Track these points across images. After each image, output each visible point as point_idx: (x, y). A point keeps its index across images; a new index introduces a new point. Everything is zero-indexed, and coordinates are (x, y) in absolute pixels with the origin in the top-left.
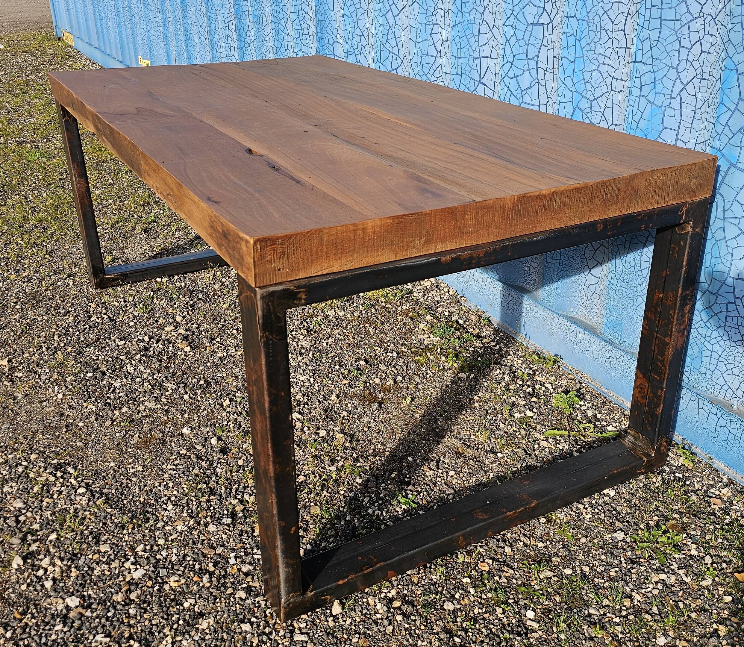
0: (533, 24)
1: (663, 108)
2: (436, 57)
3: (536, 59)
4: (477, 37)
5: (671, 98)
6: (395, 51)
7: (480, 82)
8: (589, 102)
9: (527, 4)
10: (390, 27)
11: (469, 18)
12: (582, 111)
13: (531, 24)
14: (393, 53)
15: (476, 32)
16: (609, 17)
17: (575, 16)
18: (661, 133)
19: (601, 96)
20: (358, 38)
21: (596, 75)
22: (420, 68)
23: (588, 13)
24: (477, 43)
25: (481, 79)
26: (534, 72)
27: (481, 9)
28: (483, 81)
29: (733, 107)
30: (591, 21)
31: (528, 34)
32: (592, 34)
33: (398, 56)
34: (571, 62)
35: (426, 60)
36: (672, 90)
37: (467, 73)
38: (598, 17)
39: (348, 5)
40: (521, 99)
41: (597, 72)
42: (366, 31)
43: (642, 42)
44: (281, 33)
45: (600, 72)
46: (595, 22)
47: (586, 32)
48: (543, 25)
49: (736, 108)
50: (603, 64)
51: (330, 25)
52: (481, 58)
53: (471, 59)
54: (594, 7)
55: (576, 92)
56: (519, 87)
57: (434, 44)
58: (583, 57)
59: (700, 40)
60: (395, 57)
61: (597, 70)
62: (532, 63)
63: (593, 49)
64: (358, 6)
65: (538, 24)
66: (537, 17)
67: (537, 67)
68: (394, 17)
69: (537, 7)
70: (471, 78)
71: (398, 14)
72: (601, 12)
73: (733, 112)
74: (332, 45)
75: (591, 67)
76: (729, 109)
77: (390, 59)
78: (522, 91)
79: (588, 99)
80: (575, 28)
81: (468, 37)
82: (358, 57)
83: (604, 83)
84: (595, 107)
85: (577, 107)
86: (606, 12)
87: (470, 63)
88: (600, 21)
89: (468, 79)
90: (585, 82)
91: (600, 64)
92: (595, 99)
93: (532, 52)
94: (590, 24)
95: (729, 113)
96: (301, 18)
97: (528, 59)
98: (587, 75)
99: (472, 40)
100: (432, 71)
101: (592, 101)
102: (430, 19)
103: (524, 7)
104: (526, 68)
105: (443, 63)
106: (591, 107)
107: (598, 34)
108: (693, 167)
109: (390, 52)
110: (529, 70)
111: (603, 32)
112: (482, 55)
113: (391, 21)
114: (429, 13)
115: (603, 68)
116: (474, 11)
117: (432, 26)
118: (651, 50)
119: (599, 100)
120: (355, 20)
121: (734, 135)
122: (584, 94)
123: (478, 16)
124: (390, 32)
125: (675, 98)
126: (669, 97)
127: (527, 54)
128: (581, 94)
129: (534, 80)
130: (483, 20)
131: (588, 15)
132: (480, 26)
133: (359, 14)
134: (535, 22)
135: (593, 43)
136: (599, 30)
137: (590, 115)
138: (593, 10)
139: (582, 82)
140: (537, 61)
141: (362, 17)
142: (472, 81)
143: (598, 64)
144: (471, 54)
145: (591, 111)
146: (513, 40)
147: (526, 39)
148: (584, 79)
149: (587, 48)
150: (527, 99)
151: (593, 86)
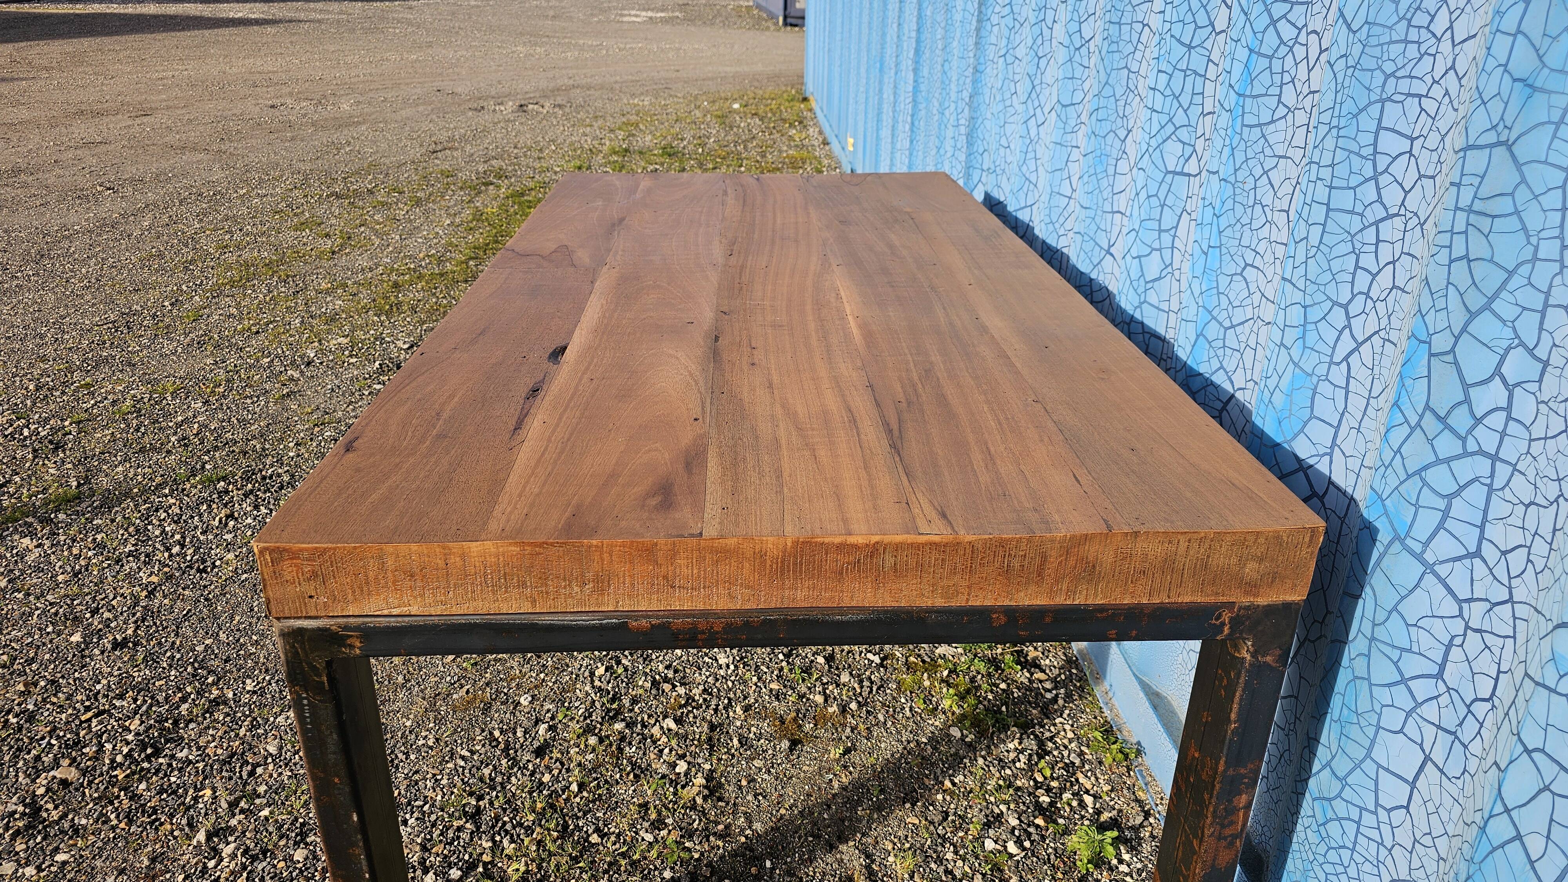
0: (1175, 173)
1: (1315, 379)
2: (1070, 198)
3: (1172, 232)
4: (1111, 179)
5: (1331, 363)
6: (1033, 179)
7: (1108, 252)
8: (1222, 330)
9: (1169, 137)
11: (1104, 147)
12: (1210, 343)
13: (1170, 172)
14: (1030, 182)
15: (1111, 170)
16: (1270, 183)
17: (1217, 172)
18: (1306, 424)
19: (1242, 323)
20: (1002, 150)
21: (1239, 285)
22: (1047, 211)
23: (1236, 170)
24: (1110, 188)
25: (1110, 247)
26: (1167, 254)
27: (1122, 133)
28: (1112, 250)
29: (1413, 421)
30: (1240, 185)
31: (1165, 187)
32: (1239, 209)
33: (1035, 186)
34: (1203, 252)
35: (1055, 200)
36: (1334, 348)
37: (1092, 234)
38: (1251, 180)
39: (998, 99)
40: (1143, 295)
41: (1239, 278)
43: (1296, 243)
44: (943, 127)
45: (1245, 279)
46: (1247, 187)
47: (1229, 204)
48: (1189, 175)
49: (1418, 424)
50: (1252, 266)
52: (1114, 212)
53: (1099, 213)
54: (1247, 159)
55: (1204, 307)
56: (1143, 275)
57: (1069, 177)
58: (1220, 247)
59: (1393, 262)
60: (1032, 186)
61: (1241, 274)
62: (1166, 238)
63: (1238, 236)
64: (1008, 103)
65: (1182, 174)
66: (1182, 160)
67: (1173, 247)
68: (1038, 126)
69: (1184, 143)
70: (1097, 244)
71: (1044, 123)
72: (1258, 171)
73: (1413, 430)
75: (1231, 268)
76: (1407, 421)
77: (1025, 189)
78: (1147, 283)
79: (1221, 324)
80: (1215, 194)
81: (1099, 176)
83: (1249, 301)
84: (1231, 342)
85: (1202, 334)
86: (1266, 172)
87: (1098, 219)
88: (1255, 188)
89: (1092, 243)
90: (1219, 293)
91: (1247, 265)
92: (1233, 327)
93: (1168, 220)
94: (1238, 191)
95: (1406, 430)
96: (959, 111)
97: (1160, 231)
98: (1224, 281)
99: (1104, 183)
100: (1062, 220)
101: (1226, 329)
102: (1069, 137)
103: (1164, 141)
104: (1156, 245)
105: (1076, 210)
106: (1224, 339)
107: (1249, 210)
108: (1251, 538)
109: (1026, 179)
110: (1160, 250)
111: (1258, 208)
112: (1115, 209)
113: (1033, 132)
114: (1068, 129)
115: (1250, 273)
116: (1112, 135)
117: (1069, 149)
118: (1306, 262)
119: (1239, 329)
121: (1409, 476)
122: (1215, 313)
123: (1117, 143)
124: (1030, 149)
125: (1338, 364)
126: (1328, 359)
127: (1160, 221)
128: (1210, 312)
129: (1167, 267)
130: (1124, 152)
131: (1235, 173)
132: (1117, 160)
133: (1008, 115)
134: (1179, 169)
135: (1239, 225)
136: (1251, 203)
137: (1220, 352)
138: (1244, 166)
139: (1215, 291)
140: (1174, 236)
141: (1011, 120)
142: (1097, 248)
143: (1243, 265)
144: (1100, 204)
145: (1224, 346)
146: (1143, 195)
147: (1162, 196)
148: (1217, 287)
149: (1228, 232)
150: (1152, 297)
151: (1230, 303)
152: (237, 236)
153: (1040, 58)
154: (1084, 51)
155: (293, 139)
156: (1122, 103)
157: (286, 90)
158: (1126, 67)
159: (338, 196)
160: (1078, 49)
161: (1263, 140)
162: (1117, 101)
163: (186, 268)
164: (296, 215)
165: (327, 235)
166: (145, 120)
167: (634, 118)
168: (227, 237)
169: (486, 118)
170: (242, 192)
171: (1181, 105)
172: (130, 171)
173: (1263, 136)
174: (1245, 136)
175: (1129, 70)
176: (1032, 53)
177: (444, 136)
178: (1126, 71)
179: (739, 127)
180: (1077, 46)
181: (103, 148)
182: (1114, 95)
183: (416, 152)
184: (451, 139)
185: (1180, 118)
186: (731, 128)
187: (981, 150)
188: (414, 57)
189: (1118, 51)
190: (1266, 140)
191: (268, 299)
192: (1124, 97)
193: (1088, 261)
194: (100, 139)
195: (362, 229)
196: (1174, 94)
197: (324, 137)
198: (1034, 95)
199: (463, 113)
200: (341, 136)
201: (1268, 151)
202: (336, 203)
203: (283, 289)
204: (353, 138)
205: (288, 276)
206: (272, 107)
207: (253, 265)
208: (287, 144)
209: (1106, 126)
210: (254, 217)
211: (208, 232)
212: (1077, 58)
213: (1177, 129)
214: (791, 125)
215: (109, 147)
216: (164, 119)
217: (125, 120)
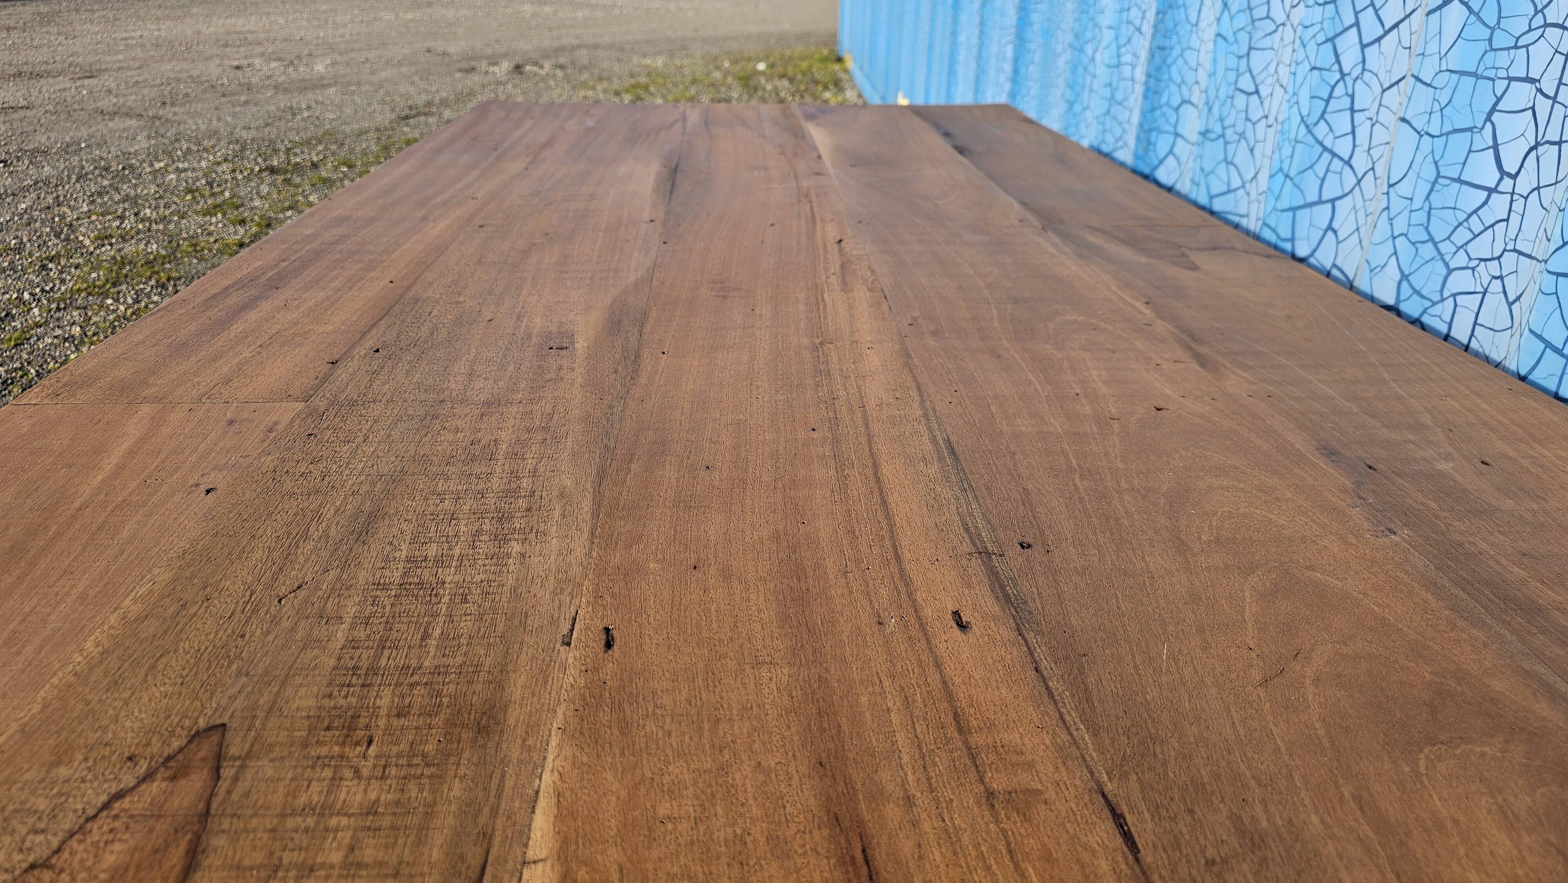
2: (1491, 191)
6: (1343, 148)
10: (1343, 75)
14: (1334, 155)
20: (1240, 100)
22: (1421, 217)
33: (1348, 163)
35: (1448, 194)
42: (1269, 81)
51: (1180, 61)
57: (1495, 147)
60: (1337, 164)
68: (1363, 47)
71: (1378, 40)
74: (1177, 109)
77: (1320, 169)
82: (1231, 148)
96: (1123, 40)
100: (1461, 236)
102: (1503, 59)
105: (1515, 219)
109: (1325, 149)
114: (1501, 40)
117: (1501, 85)
120: (1245, 50)
124: (1340, 90)
133: (1260, 34)
141: (1266, 43)
152: (127, 224)
155: (247, 103)
157: (258, 50)
159: (272, 170)
163: (44, 267)
164: (213, 195)
165: (242, 222)
166: (86, 82)
167: (643, 80)
168: (117, 223)
169: (476, 78)
170: (157, 165)
172: (41, 139)
177: (420, 100)
179: (764, 89)
181: (21, 113)
183: (384, 118)
184: (429, 104)
186: (756, 90)
187: (1176, 101)
188: (410, 16)
191: (129, 312)
194: (23, 103)
195: (289, 213)
197: (283, 101)
199: (450, 74)
200: (301, 100)
202: (268, 179)
203: (156, 298)
204: (316, 102)
205: (169, 279)
206: (238, 68)
207: (130, 263)
208: (238, 109)
210: (161, 197)
211: (94, 218)
214: (826, 88)
215: (29, 113)
216: (108, 81)
217: (64, 82)
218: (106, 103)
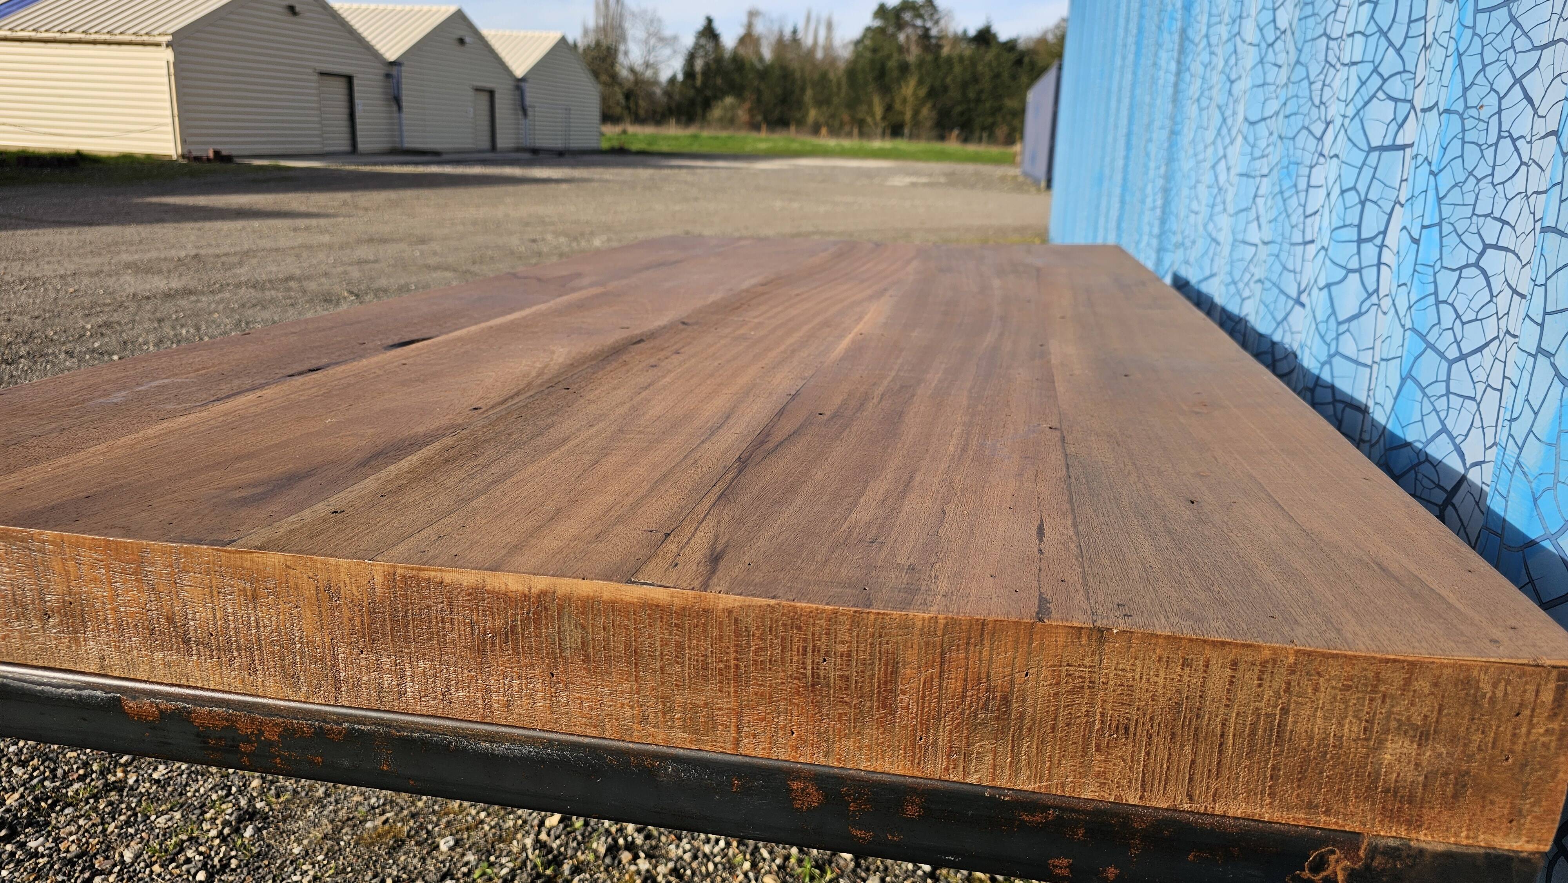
0: (1382, 149)
2: (1256, 245)
3: (1378, 241)
4: (1302, 195)
6: (1221, 237)
7: (1298, 301)
8: (1444, 365)
9: (1374, 96)
10: (1219, 190)
11: (1291, 152)
12: (1423, 389)
13: (1375, 149)
14: (1216, 242)
15: (1302, 184)
16: (1527, 96)
17: (1436, 103)
19: (1480, 349)
21: (1473, 282)
22: (1228, 267)
23: (1465, 90)
24: (1301, 209)
25: (1300, 293)
26: (1370, 275)
27: (1319, 129)
28: (1303, 298)
30: (1473, 112)
31: (1367, 173)
32: (1472, 152)
34: (1414, 240)
37: (1274, 278)
38: (1493, 99)
40: (1334, 343)
41: (1474, 271)
45: (1484, 272)
46: (1485, 114)
47: (1455, 149)
48: (1404, 148)
50: (1496, 247)
52: (1306, 244)
53: (1286, 246)
54: (1485, 67)
55: (1413, 329)
56: (1334, 312)
57: (1258, 218)
58: (1439, 224)
61: (1476, 265)
62: (1369, 253)
63: (1470, 199)
65: (1394, 147)
66: (1394, 127)
67: (1379, 264)
69: (1396, 100)
70: (1282, 292)
72: (1504, 82)
75: (1461, 256)
78: (1339, 323)
79: (1442, 355)
80: (1431, 142)
81: (1287, 195)
83: (1491, 309)
84: (1461, 382)
85: (1409, 376)
86: (1518, 81)
87: (1283, 256)
88: (1500, 111)
89: (1275, 291)
90: (1438, 302)
91: (1486, 247)
92: (1463, 357)
93: (1372, 224)
94: (1469, 124)
97: (1360, 241)
98: (1446, 280)
99: (1293, 202)
100: (1246, 277)
101: (1451, 362)
102: (1258, 164)
103: (1366, 103)
104: (1354, 264)
106: (1448, 381)
107: (1489, 153)
110: (1359, 270)
111: (1506, 144)
112: (1309, 238)
115: (1493, 261)
116: (1305, 132)
117: (1258, 180)
119: (1473, 360)
122: (1431, 338)
123: (1312, 143)
127: (1359, 226)
128: (1423, 337)
129: (1370, 295)
130: (1321, 154)
131: (1464, 95)
132: (1311, 167)
134: (1388, 142)
135: (1472, 181)
136: (1492, 139)
137: (1441, 404)
138: (1481, 79)
139: (1432, 299)
140: (1382, 246)
142: (1283, 298)
143: (1479, 248)
144: (1287, 235)
145: (1448, 392)
146: (1336, 191)
147: (1362, 187)
148: (1436, 293)
149: (1455, 196)
150: (1348, 346)
151: (1458, 316)
153: (1232, 82)
154: (1279, 45)
156: (1319, 85)
157: (551, 228)
158: (1325, 34)
160: (1271, 45)
161: (1512, 27)
162: (1311, 83)
166: (420, 247)
171: (1391, 44)
172: (383, 282)
173: (1513, 19)
174: (1481, 30)
175: (1329, 38)
176: (1224, 77)
178: (1324, 40)
180: (1270, 41)
182: (1308, 77)
185: (1390, 63)
189: (1314, 14)
190: (1519, 25)
192: (1322, 77)
193: (1269, 317)
194: (372, 258)
196: (1380, 30)
198: (1224, 131)
201: (1522, 44)
206: (534, 241)
209: (1297, 122)
212: (1270, 57)
213: (1385, 81)
215: (377, 266)
216: (436, 246)
217: (403, 246)
218: (432, 261)
